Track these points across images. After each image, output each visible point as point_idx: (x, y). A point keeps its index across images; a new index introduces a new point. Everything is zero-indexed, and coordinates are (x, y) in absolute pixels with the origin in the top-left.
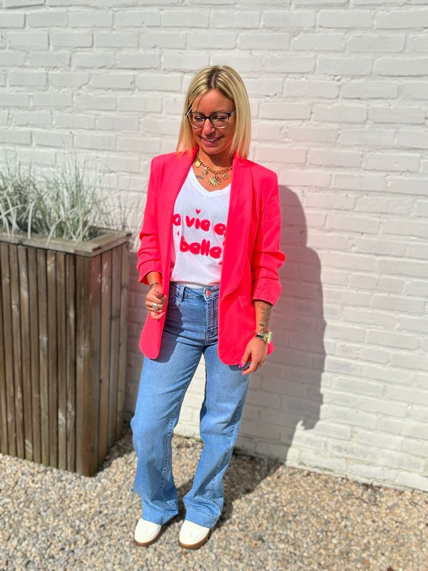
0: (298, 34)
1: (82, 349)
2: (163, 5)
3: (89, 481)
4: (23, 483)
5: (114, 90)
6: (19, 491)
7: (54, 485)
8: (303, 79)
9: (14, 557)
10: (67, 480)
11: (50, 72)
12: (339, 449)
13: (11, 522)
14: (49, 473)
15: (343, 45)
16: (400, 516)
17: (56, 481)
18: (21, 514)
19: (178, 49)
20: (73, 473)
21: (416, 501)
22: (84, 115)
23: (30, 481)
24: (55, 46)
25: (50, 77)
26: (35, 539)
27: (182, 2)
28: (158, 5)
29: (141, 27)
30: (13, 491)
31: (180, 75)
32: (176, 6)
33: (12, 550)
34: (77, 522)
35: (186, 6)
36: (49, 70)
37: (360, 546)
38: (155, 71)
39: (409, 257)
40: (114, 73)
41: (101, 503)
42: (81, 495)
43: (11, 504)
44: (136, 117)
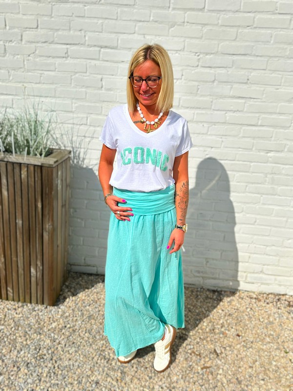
0: (174, 26)
1: (47, 227)
2: (86, 3)
3: (54, 309)
4: (10, 315)
5: (53, 57)
6: (9, 321)
7: (31, 314)
8: (177, 54)
10: (38, 310)
11: (7, 44)
12: (199, 272)
13: (9, 340)
14: (25, 307)
15: (201, 34)
16: (236, 306)
17: (31, 311)
18: (15, 335)
19: (97, 32)
20: (41, 305)
21: (242, 297)
22: (32, 74)
23: (15, 314)
24: (10, 27)
25: (6, 47)
26: (28, 349)
27: (99, 1)
28: (82, 3)
29: (72, 16)
30: (5, 321)
31: (99, 49)
32: (95, 4)
33: (14, 357)
34: (52, 335)
35: (102, 4)
36: (6, 43)
37: (219, 325)
38: (82, 46)
39: (238, 161)
40: (53, 46)
41: (64, 320)
42: (50, 318)
43: (6, 329)
44: (69, 75)
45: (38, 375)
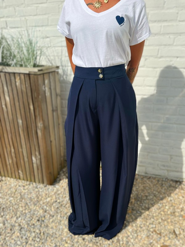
1: (39, 125)
3: (51, 187)
4: (19, 190)
7: (34, 190)
9: (14, 226)
10: (40, 188)
14: (31, 185)
20: (42, 184)
22: (31, 8)
23: (23, 190)
26: (25, 217)
33: (13, 222)
34: (45, 207)
42: (47, 194)
44: (57, 5)
45: (26, 238)
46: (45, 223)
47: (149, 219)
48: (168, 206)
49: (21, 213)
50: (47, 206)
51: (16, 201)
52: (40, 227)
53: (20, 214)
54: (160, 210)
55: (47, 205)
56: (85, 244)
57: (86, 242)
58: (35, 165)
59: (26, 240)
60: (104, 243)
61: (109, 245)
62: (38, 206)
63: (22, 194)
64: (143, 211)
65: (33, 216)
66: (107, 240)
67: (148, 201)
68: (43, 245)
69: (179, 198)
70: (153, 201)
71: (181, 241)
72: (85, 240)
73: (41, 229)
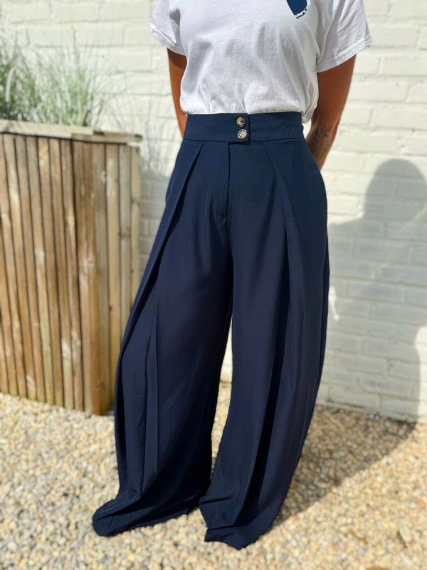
1: (86, 264)
3: (100, 421)
4: (24, 423)
6: (18, 431)
7: (59, 425)
9: (4, 505)
10: (74, 420)
12: (372, 384)
14: (54, 412)
20: (81, 412)
23: (32, 421)
26: (32, 485)
30: (12, 431)
34: (85, 464)
37: (409, 484)
42: (89, 436)
43: (8, 445)
45: (31, 536)
46: (80, 503)
47: (338, 503)
48: (382, 475)
49: (23, 475)
50: (89, 463)
51: (13, 447)
52: (68, 511)
53: (22, 478)
54: (362, 485)
55: (90, 460)
56: (179, 556)
57: (181, 551)
58: (67, 364)
59: (30, 540)
60: (226, 555)
61: (239, 560)
62: (68, 461)
63: (31, 432)
64: (323, 485)
65: (53, 483)
66: (234, 550)
67: (334, 463)
68: (72, 553)
69: (406, 460)
70: (346, 462)
71: (415, 559)
72: (180, 548)
73: (71, 516)
